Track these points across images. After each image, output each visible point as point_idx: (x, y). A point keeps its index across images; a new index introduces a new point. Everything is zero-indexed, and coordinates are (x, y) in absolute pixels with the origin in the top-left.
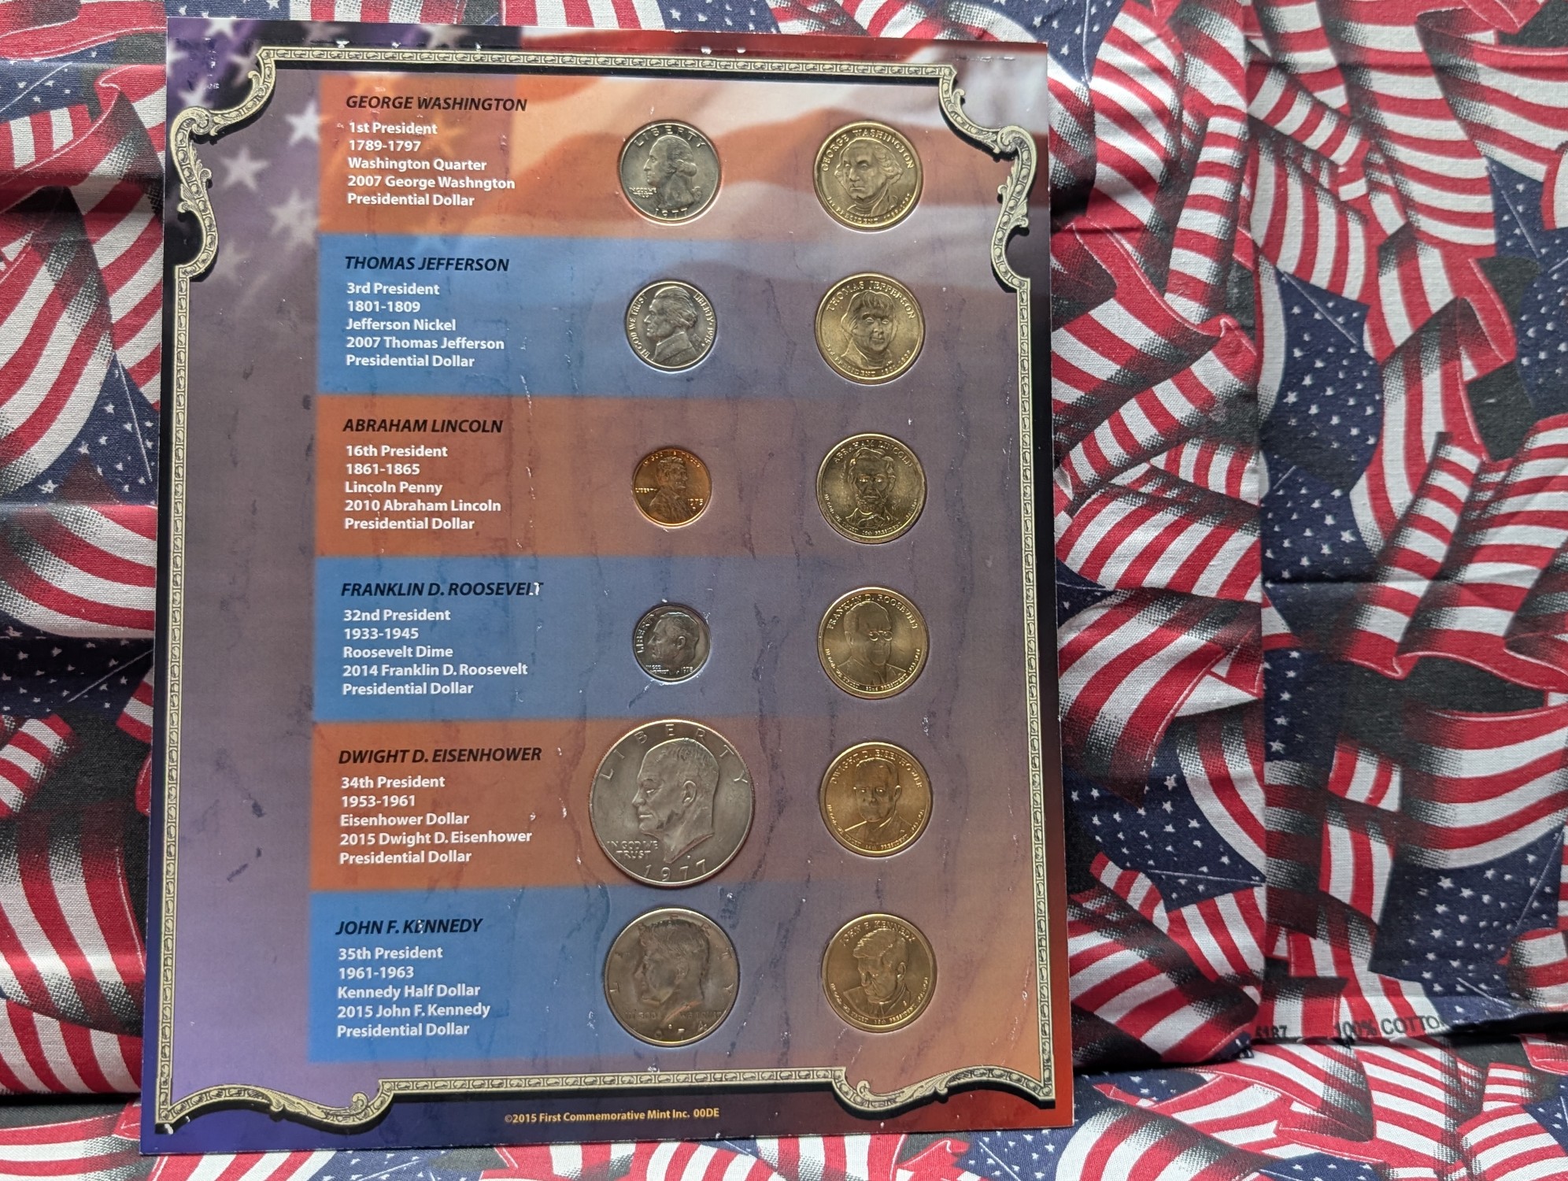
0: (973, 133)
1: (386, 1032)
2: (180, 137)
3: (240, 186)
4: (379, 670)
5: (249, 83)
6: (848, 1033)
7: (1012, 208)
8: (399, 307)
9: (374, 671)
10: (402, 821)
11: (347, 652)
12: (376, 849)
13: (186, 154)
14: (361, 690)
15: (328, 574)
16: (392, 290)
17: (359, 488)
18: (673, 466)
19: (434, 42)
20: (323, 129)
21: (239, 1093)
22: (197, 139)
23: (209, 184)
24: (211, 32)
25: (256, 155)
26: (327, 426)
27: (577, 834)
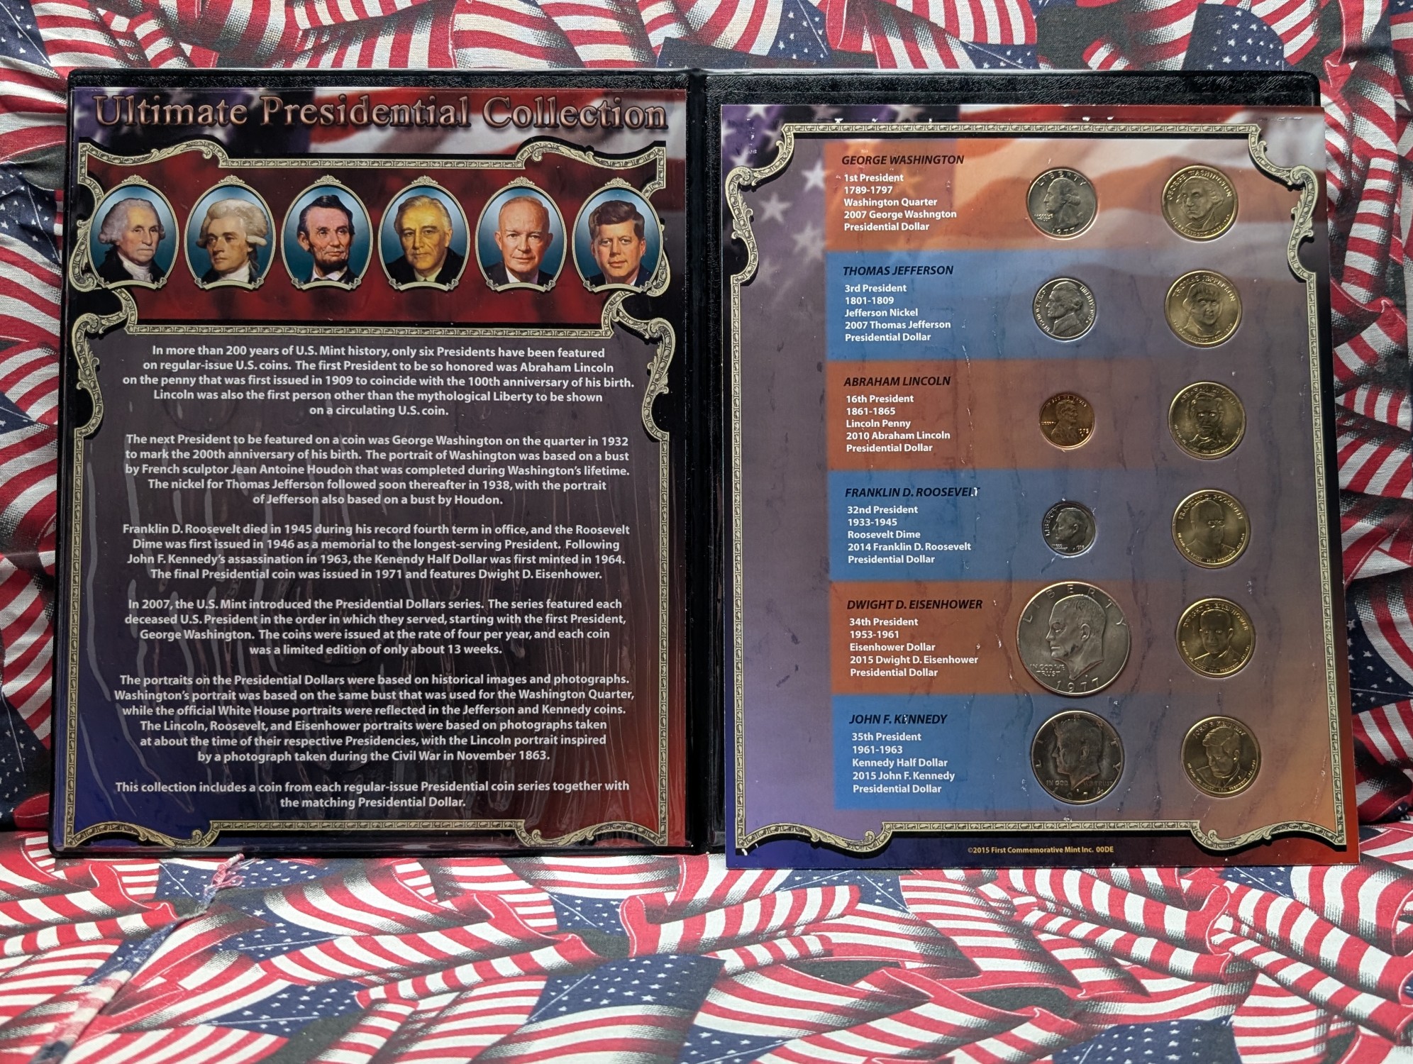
0: (1273, 171)
1: (886, 790)
2: (732, 187)
3: (772, 220)
4: (872, 546)
5: (776, 150)
6: (1200, 797)
7: (1302, 224)
8: (880, 300)
9: (869, 547)
10: (891, 648)
11: (850, 534)
12: (874, 666)
13: (736, 199)
14: (860, 560)
15: (836, 483)
16: (875, 289)
17: (855, 424)
18: (1067, 406)
19: (900, 118)
20: (827, 180)
21: (790, 829)
22: (743, 188)
23: (752, 219)
24: (751, 115)
25: (782, 199)
26: (833, 384)
27: (1009, 659)
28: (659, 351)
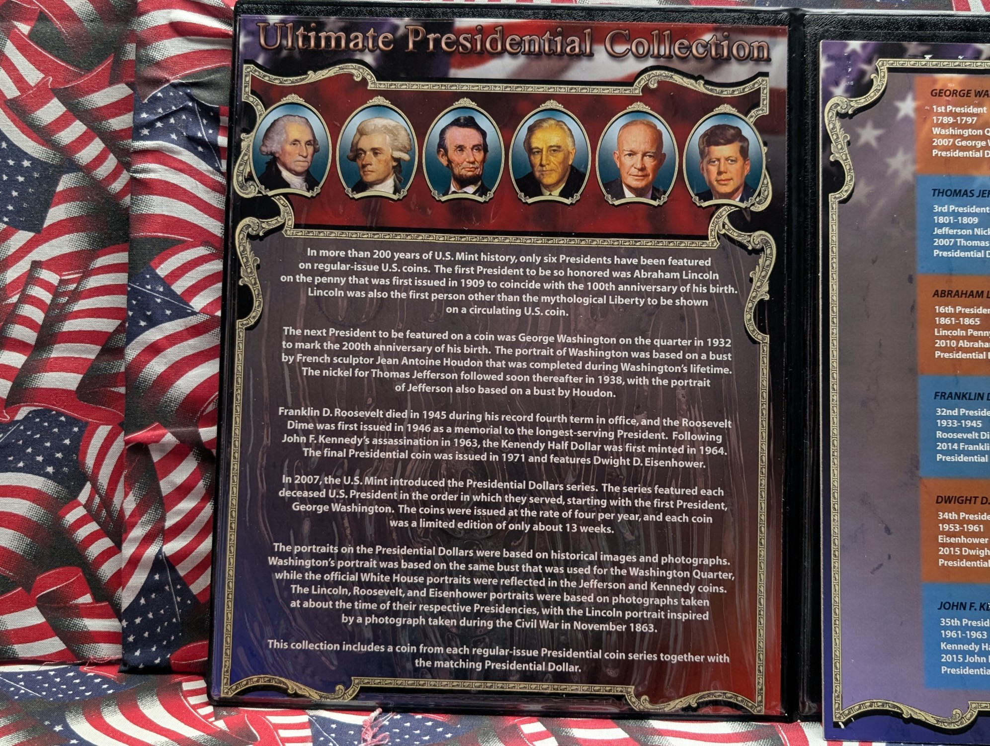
1: (971, 671)
2: (830, 115)
3: (867, 145)
4: (959, 446)
5: (871, 82)
8: (965, 220)
9: (955, 446)
10: (976, 541)
11: (939, 434)
12: (961, 557)
13: (834, 125)
14: (948, 458)
15: (926, 386)
16: (961, 210)
17: (944, 333)
19: (984, 56)
20: (918, 110)
21: (883, 706)
22: (841, 116)
23: (849, 143)
24: (848, 50)
25: (876, 126)
26: (923, 296)
28: (761, 261)
